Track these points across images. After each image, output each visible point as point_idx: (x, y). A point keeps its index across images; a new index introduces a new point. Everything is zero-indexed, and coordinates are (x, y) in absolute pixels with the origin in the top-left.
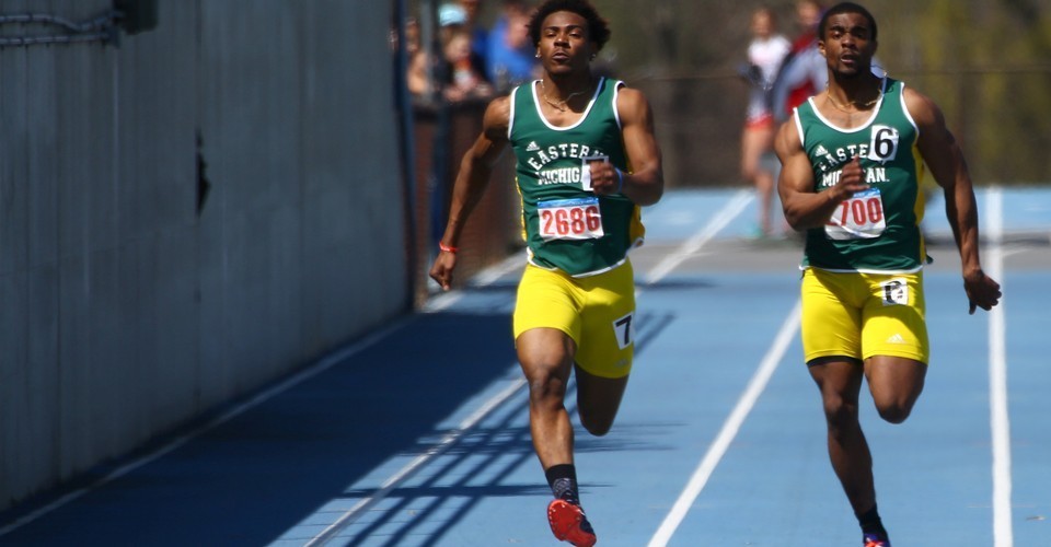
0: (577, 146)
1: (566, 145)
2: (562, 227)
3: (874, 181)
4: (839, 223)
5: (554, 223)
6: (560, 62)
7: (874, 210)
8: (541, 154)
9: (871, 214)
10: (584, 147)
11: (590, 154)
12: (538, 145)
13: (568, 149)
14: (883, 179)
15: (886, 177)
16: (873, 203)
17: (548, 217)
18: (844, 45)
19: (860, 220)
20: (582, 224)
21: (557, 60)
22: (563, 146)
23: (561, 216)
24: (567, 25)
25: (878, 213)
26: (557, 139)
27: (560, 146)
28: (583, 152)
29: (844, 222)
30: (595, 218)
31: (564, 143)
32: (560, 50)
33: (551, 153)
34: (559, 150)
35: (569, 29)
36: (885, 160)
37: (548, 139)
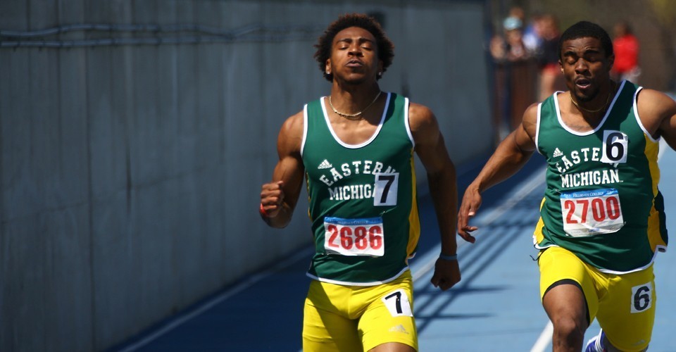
0: (371, 162)
1: (360, 162)
2: (346, 241)
3: (608, 182)
4: (580, 220)
5: (338, 237)
6: (354, 70)
7: (613, 208)
8: (334, 172)
9: (610, 212)
10: (378, 163)
11: (383, 171)
12: (330, 162)
13: (361, 167)
14: (618, 181)
15: (620, 179)
16: (612, 201)
17: (333, 231)
18: (578, 72)
19: (599, 217)
20: (365, 242)
21: (352, 67)
22: (357, 163)
23: (346, 232)
24: (359, 38)
25: (617, 211)
26: (350, 155)
27: (354, 163)
28: (376, 168)
29: (584, 219)
30: (379, 238)
31: (356, 160)
32: (355, 59)
33: (344, 170)
34: (352, 168)
35: (361, 41)
36: (616, 163)
37: (340, 155)
